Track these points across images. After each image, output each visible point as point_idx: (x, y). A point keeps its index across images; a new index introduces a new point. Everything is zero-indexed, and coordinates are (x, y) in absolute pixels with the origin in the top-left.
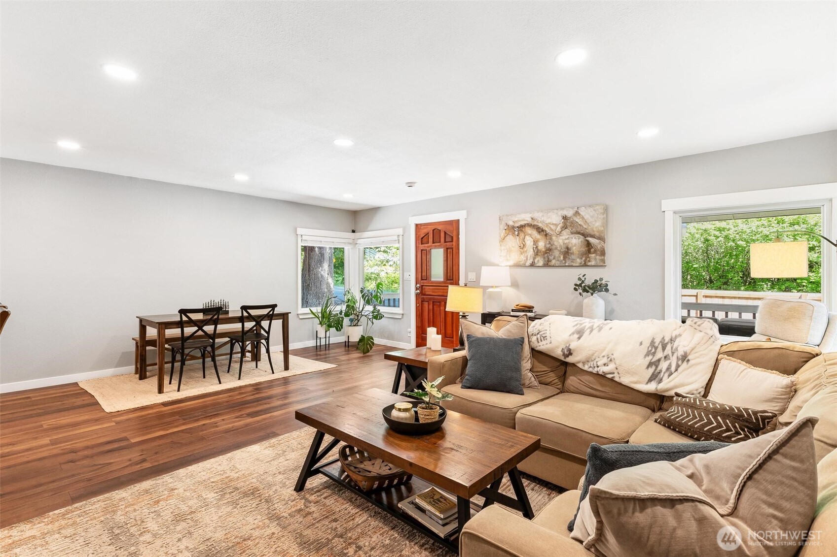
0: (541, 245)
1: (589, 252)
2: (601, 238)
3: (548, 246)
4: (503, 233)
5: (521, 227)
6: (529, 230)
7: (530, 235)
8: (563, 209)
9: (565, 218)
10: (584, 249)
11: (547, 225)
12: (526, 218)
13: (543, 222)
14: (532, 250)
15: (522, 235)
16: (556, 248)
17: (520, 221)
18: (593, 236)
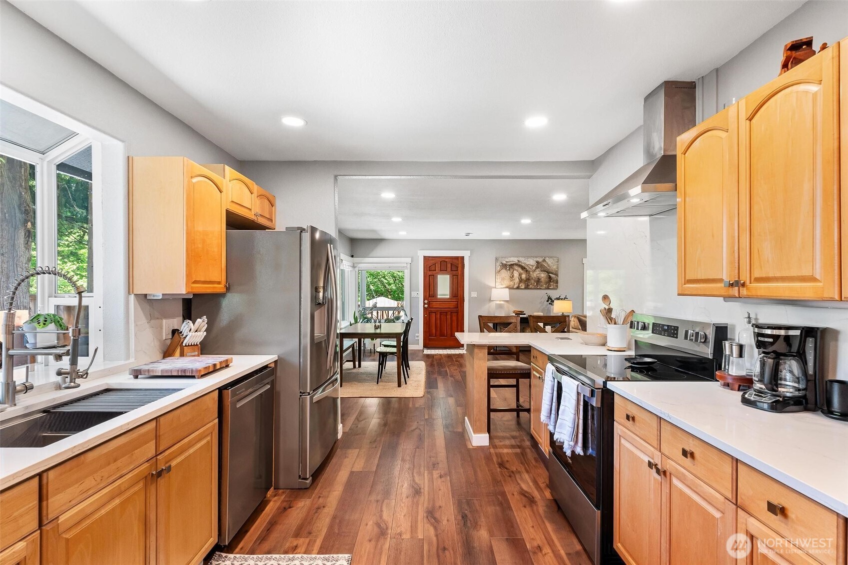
0: (524, 276)
1: (550, 281)
2: (557, 275)
3: (528, 277)
4: (499, 268)
5: (512, 266)
6: (516, 268)
7: (517, 271)
8: (536, 257)
9: (537, 262)
10: (547, 280)
11: (527, 265)
12: (515, 260)
13: (525, 264)
14: (518, 279)
15: (512, 270)
16: (532, 279)
17: (510, 261)
18: (552, 273)
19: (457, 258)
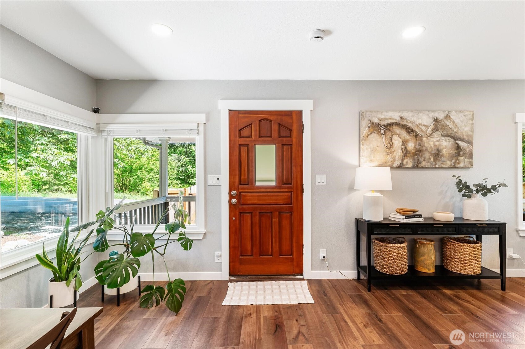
0: (411, 146)
1: (459, 154)
2: (470, 143)
3: (418, 147)
4: (365, 131)
5: (388, 126)
6: (397, 130)
7: (399, 135)
8: (434, 111)
9: (436, 120)
10: (454, 152)
11: (418, 126)
12: (394, 116)
13: (413, 122)
14: (400, 151)
15: (389, 135)
16: (427, 150)
17: (387, 119)
18: (462, 140)
19: (289, 114)
